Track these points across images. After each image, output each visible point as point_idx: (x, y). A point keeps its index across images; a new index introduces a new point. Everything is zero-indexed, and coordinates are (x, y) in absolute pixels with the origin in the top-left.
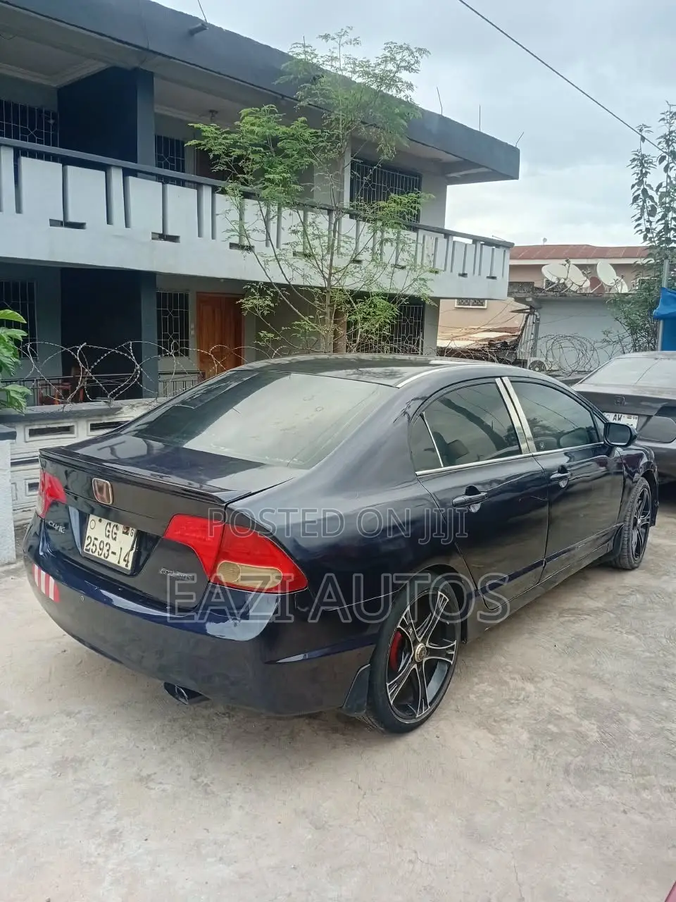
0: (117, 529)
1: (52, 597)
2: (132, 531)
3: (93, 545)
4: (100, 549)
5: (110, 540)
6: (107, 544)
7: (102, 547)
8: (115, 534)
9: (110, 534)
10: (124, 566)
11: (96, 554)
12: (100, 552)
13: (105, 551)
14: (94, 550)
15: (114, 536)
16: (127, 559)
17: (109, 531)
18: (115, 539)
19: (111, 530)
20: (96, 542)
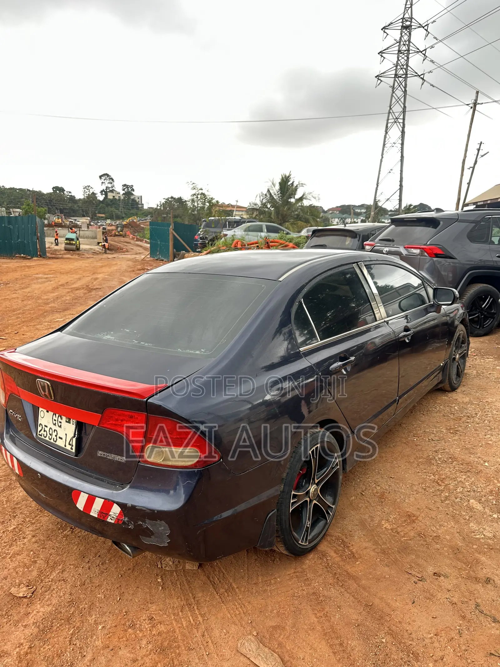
0: (61, 419)
1: (17, 471)
2: (73, 421)
3: (44, 431)
4: (50, 434)
5: (57, 428)
6: (55, 430)
7: (51, 433)
8: (60, 422)
9: (57, 422)
10: (69, 449)
11: (47, 439)
12: (50, 437)
13: (54, 436)
14: (45, 435)
15: (60, 424)
16: (71, 443)
17: (55, 420)
18: (60, 427)
19: (56, 419)
20: (46, 429)
